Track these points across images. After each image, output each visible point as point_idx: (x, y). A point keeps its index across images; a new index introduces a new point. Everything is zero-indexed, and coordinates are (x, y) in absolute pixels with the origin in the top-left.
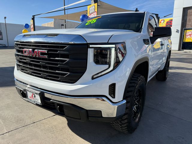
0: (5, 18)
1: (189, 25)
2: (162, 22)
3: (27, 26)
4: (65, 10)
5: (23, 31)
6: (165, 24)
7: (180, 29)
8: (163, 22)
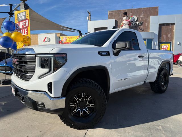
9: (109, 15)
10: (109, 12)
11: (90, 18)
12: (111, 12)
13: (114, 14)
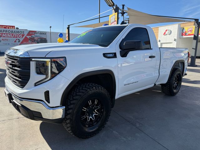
0: (51, 27)
3: (61, 35)
4: (99, 18)
5: (58, 39)
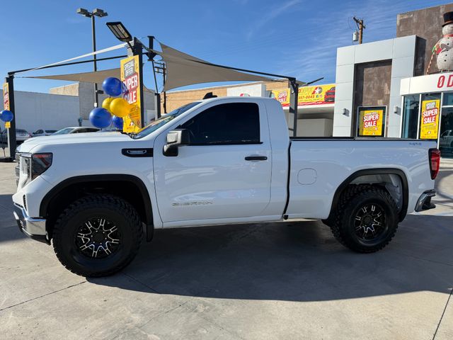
1: (369, 101)
2: (317, 91)
6: (323, 97)
7: (350, 109)
8: (320, 92)
9: (400, 25)
10: (399, 18)
11: (360, 36)
12: (406, 17)
13: (415, 20)
